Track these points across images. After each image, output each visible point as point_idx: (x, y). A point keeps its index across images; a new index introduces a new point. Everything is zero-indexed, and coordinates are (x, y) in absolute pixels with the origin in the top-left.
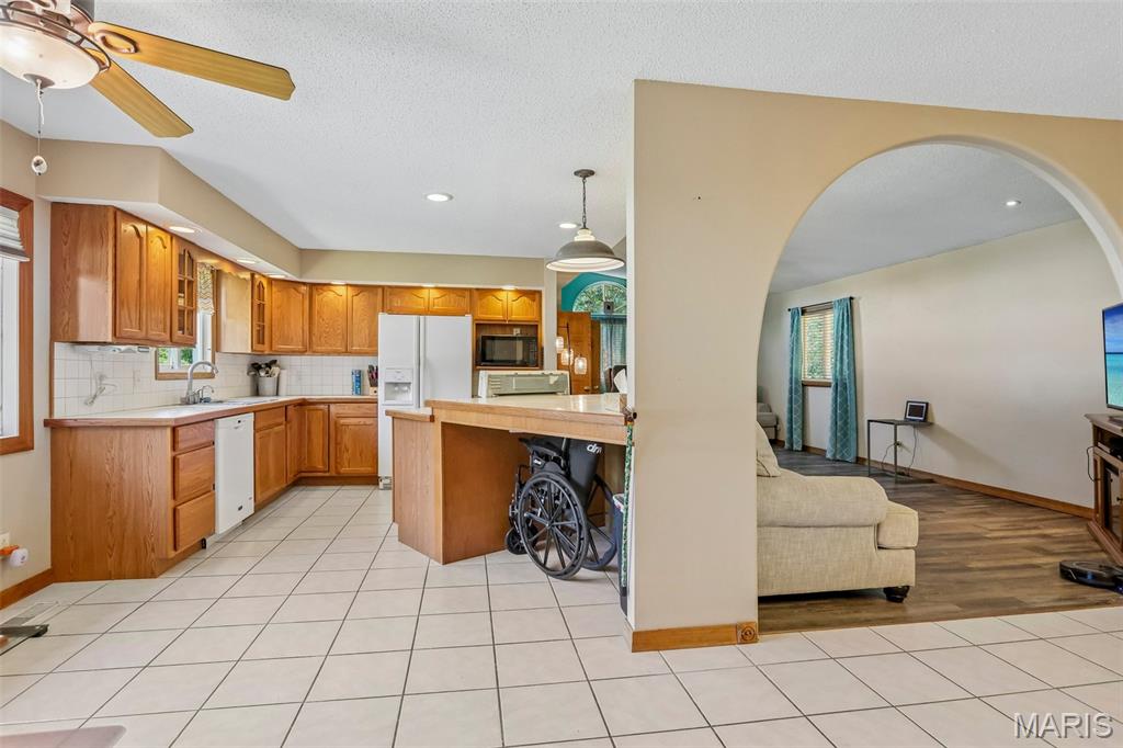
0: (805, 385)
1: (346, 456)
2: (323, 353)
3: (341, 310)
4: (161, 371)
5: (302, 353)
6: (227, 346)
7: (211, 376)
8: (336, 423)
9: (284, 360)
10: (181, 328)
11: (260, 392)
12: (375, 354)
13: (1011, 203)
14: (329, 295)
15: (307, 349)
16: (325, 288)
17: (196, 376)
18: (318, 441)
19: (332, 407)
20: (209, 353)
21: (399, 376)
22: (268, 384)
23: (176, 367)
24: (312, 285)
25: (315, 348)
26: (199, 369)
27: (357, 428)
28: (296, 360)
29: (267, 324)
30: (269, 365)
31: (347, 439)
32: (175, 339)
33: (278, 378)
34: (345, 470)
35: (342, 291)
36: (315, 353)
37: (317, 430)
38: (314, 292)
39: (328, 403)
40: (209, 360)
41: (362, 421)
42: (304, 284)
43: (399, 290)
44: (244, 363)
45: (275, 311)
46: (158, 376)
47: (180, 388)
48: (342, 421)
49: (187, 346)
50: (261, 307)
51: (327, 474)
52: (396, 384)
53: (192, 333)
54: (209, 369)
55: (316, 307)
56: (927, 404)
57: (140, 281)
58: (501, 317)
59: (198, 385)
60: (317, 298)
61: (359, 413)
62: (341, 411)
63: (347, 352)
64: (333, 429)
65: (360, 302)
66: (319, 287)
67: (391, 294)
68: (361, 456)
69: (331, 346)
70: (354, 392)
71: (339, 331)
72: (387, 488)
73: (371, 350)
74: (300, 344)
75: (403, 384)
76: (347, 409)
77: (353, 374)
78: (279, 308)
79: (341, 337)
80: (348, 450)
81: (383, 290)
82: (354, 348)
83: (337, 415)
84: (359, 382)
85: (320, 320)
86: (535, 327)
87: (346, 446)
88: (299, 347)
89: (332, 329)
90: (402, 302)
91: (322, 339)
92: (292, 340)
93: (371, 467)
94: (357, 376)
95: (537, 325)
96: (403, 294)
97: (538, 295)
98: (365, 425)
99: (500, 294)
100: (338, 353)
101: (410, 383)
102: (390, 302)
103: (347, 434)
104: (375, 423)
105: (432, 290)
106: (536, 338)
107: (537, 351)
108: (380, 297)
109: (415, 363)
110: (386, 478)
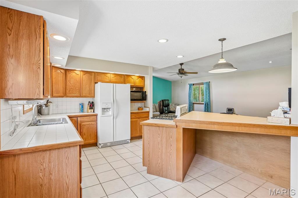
0: (193, 104)
1: (84, 137)
2: (73, 97)
3: (78, 80)
5: (62, 97)
8: (80, 124)
12: (94, 97)
13: (270, 62)
14: (73, 74)
15: (65, 95)
16: (72, 71)
19: (79, 119)
21: (107, 106)
24: (66, 70)
25: (68, 95)
27: (89, 126)
31: (85, 130)
33: (50, 107)
35: (78, 73)
36: (67, 97)
38: (67, 73)
39: (77, 117)
41: (91, 123)
42: (63, 69)
43: (100, 74)
48: (83, 124)
55: (68, 79)
56: (233, 109)
58: (133, 84)
60: (68, 75)
61: (89, 120)
62: (82, 120)
63: (80, 97)
64: (79, 127)
65: (85, 77)
66: (69, 71)
67: (97, 75)
68: (90, 136)
69: (74, 94)
70: (81, 112)
71: (77, 88)
72: (102, 147)
73: (91, 96)
74: (62, 93)
75: (107, 108)
76: (85, 119)
77: (80, 105)
78: (55, 79)
79: (78, 91)
80: (85, 135)
81: (94, 73)
82: (84, 95)
83: (81, 121)
84: (83, 107)
85: (70, 84)
86: (142, 88)
87: (84, 133)
88: (62, 95)
89: (74, 88)
90: (101, 78)
91: (70, 91)
92: (59, 91)
93: (94, 140)
94: (82, 105)
95: (143, 88)
96: (102, 75)
97: (144, 78)
98: (92, 124)
99: (133, 77)
100: (77, 97)
101: (110, 108)
102: (97, 78)
103: (85, 128)
104: (96, 123)
105: (111, 74)
106: (145, 92)
107: (146, 96)
108: (93, 76)
109: (112, 101)
110: (102, 144)
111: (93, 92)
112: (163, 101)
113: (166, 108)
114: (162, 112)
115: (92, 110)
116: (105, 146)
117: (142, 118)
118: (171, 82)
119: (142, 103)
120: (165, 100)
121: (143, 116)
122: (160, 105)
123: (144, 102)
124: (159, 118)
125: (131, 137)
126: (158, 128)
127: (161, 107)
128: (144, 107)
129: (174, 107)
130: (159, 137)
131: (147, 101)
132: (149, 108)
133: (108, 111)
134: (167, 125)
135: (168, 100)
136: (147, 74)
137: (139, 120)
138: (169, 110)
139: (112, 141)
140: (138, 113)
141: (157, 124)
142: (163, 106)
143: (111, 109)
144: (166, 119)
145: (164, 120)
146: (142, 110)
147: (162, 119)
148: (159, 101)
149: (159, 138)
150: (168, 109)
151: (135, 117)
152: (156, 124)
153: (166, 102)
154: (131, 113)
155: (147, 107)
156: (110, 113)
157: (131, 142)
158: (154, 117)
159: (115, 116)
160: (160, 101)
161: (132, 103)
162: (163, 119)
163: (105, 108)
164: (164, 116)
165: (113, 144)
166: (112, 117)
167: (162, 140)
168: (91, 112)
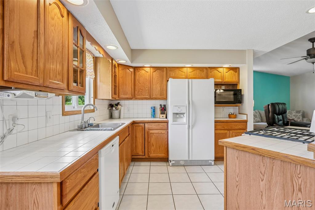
1: (153, 148)
2: (142, 99)
3: (148, 79)
4: (66, 110)
5: (131, 99)
6: (100, 96)
7: (93, 111)
8: (148, 132)
9: (122, 102)
10: (75, 81)
11: (113, 117)
12: (166, 99)
14: (142, 72)
15: (134, 97)
16: (141, 68)
17: (86, 112)
18: (140, 140)
19: (147, 125)
20: (92, 100)
21: (179, 110)
22: (116, 113)
23: (76, 107)
24: (135, 68)
26: (88, 108)
27: (158, 135)
28: (127, 102)
29: (117, 85)
30: (117, 105)
31: (153, 140)
32: (71, 88)
33: (120, 111)
34: (152, 155)
35: (148, 70)
36: (136, 99)
37: (139, 135)
38: (136, 71)
39: (144, 123)
40: (92, 103)
41: (160, 131)
42: (132, 67)
44: (106, 103)
45: (121, 79)
46: (64, 113)
47: (77, 120)
48: (151, 131)
49: (81, 94)
50: (115, 76)
51: (144, 157)
52: (177, 114)
53: (83, 84)
54: (92, 108)
55: (137, 78)
57: (37, 33)
58: (220, 80)
59: (87, 116)
60: (137, 73)
61: (158, 127)
63: (150, 98)
64: (146, 135)
65: (156, 74)
66: (138, 68)
67: (170, 71)
68: (159, 148)
69: (143, 96)
70: (152, 117)
71: (147, 89)
72: (173, 165)
73: (163, 97)
74: (130, 95)
75: (181, 113)
76: (153, 126)
77: (152, 108)
78: (122, 78)
79: (148, 91)
80: (153, 146)
81: (166, 69)
82: (153, 96)
83: (148, 128)
84: (154, 112)
85: (139, 84)
86: (235, 85)
87: (152, 144)
88: (130, 96)
89: (144, 88)
90: (175, 74)
91: (140, 92)
92: (127, 93)
93: (164, 154)
94: (154, 109)
95: (237, 84)
96: (175, 70)
97: (238, 69)
98: (161, 133)
99: (220, 70)
100: (146, 99)
101: (184, 113)
102: (170, 74)
103: (153, 138)
104: (166, 133)
105: (188, 68)
106: (241, 90)
107: (242, 96)
108: (165, 72)
109: (187, 103)
110: (173, 161)
111: (165, 92)
112: (273, 104)
113: (280, 117)
114: (271, 123)
115: (165, 116)
116: (177, 164)
117: (234, 130)
118: (289, 77)
119: (236, 107)
120: (278, 104)
121: (236, 128)
122: (268, 111)
123: (239, 106)
124: (263, 135)
125: (215, 156)
126: (258, 158)
127: (270, 114)
128: (239, 114)
129: (294, 116)
130: (262, 180)
131: (244, 104)
132: (247, 115)
133: (182, 117)
134: (286, 156)
135: (284, 104)
136: (244, 62)
137: (228, 132)
138: (285, 120)
139: (187, 159)
140: (227, 122)
141: (258, 149)
142: (274, 112)
143: (185, 115)
144: (281, 138)
145: (276, 139)
146: (235, 118)
147: (271, 136)
148: (267, 104)
149: (261, 183)
150: (285, 118)
151: (223, 128)
152: (253, 149)
153: (281, 106)
154: (216, 122)
155: (243, 113)
156: (184, 120)
157: (215, 164)
158: (257, 130)
159: (190, 125)
160: (269, 105)
161: (217, 107)
162: (275, 137)
163: (177, 113)
164: (276, 130)
165: (188, 164)
166: (187, 126)
167: (270, 189)
168: (163, 118)
